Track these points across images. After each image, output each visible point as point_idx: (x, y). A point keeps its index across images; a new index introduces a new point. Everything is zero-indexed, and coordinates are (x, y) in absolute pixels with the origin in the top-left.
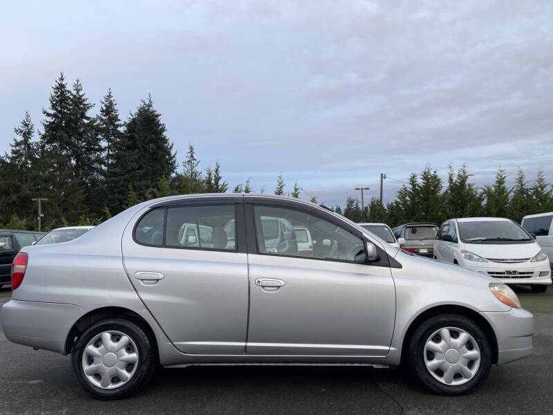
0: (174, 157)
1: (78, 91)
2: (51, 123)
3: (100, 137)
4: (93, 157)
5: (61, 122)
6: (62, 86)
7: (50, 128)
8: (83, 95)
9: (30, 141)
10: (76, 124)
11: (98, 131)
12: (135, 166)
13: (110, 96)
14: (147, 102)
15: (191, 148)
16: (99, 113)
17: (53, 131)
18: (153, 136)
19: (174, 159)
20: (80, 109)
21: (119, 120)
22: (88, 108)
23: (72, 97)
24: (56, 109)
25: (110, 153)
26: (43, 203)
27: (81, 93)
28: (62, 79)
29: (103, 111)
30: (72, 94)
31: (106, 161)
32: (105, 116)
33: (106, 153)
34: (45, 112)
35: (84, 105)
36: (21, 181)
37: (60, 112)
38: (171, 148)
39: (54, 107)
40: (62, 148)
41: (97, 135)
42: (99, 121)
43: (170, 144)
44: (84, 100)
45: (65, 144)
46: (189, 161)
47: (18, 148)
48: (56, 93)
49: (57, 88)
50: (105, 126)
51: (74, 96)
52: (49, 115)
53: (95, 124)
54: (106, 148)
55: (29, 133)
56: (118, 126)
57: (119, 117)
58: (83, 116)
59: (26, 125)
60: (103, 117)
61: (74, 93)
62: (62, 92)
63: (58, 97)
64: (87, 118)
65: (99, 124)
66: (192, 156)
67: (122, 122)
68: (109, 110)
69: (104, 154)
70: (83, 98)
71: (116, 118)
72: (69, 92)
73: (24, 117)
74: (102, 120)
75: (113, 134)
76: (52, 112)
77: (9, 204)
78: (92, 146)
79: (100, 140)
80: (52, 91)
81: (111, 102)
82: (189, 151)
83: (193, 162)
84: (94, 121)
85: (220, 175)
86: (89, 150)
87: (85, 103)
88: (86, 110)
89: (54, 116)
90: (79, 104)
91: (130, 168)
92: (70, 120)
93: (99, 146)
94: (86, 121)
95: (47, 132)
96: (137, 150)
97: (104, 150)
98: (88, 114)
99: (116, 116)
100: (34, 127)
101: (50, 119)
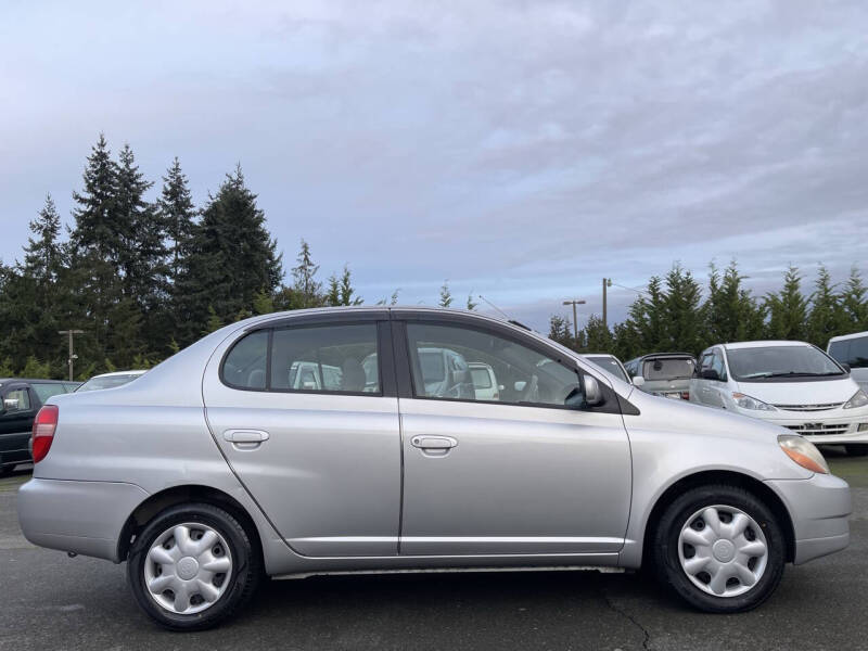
0: (278, 261)
1: (128, 162)
2: (87, 214)
3: (162, 232)
4: (152, 264)
5: (102, 211)
6: (102, 156)
7: (86, 221)
8: (135, 169)
9: (54, 242)
10: (126, 214)
11: (159, 224)
12: (218, 276)
13: (177, 169)
14: (235, 177)
15: (305, 247)
16: (161, 197)
17: (89, 226)
18: (245, 229)
19: (279, 264)
20: (131, 190)
21: (192, 206)
22: (144, 188)
23: (118, 172)
24: (95, 192)
25: (179, 257)
26: (75, 338)
27: (132, 166)
28: (102, 145)
29: (166, 193)
30: (118, 168)
31: (173, 270)
32: (170, 200)
33: (173, 257)
34: (77, 197)
35: (137, 184)
36: (42, 305)
37: (99, 196)
38: (274, 247)
39: (90, 188)
40: (105, 251)
41: (158, 230)
42: (160, 209)
43: (273, 241)
44: (137, 177)
45: (108, 244)
46: (302, 267)
47: (35, 253)
48: (93, 166)
49: (96, 159)
50: (170, 215)
51: (122, 171)
52: (83, 201)
53: (156, 213)
54: (172, 249)
55: (53, 229)
56: (190, 214)
57: (192, 202)
58: (136, 201)
59: (48, 217)
60: (167, 203)
61: (122, 165)
62: (103, 165)
63: (96, 172)
64: (143, 205)
65: (161, 213)
66: (306, 259)
67: (196, 210)
68: (176, 191)
69: (169, 260)
70: (136, 172)
71: (187, 203)
72: (114, 164)
74: (165, 206)
75: (183, 229)
76: (88, 196)
77: (23, 341)
78: (151, 249)
79: (162, 237)
80: (88, 163)
81: (179, 178)
82: (302, 251)
83: (308, 268)
84: (154, 209)
85: (350, 287)
86: (146, 253)
87: (138, 181)
88: (140, 192)
89: (92, 202)
90: (129, 183)
91: (211, 280)
92: (117, 208)
93: (162, 247)
94: (140, 209)
95: (80, 227)
96: (221, 252)
97: (170, 252)
98: (144, 198)
99: (188, 200)
100: (60, 220)
101: (85, 208)
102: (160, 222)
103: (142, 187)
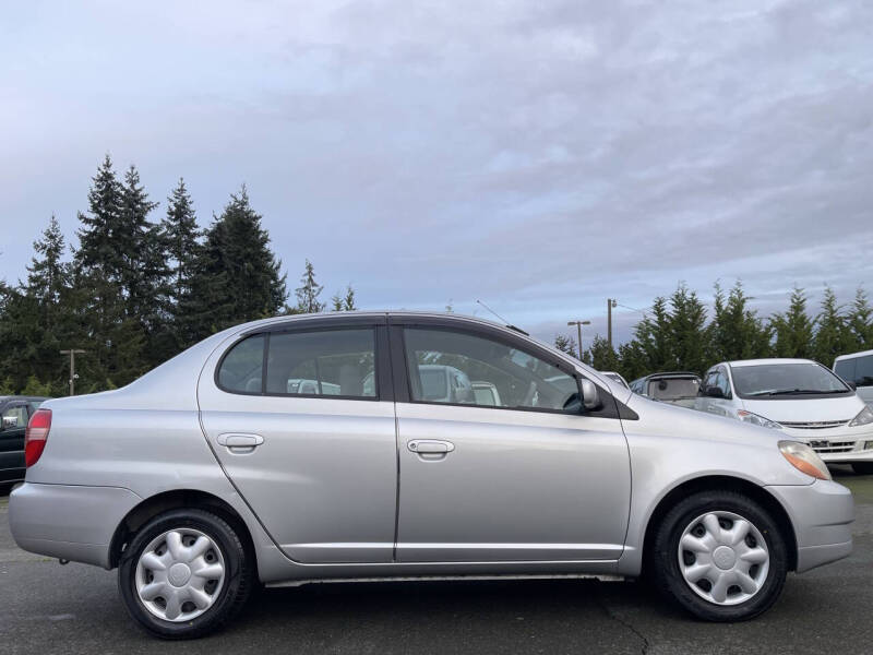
0: (282, 282)
1: (133, 183)
2: (91, 234)
3: (166, 253)
4: (155, 284)
5: (107, 232)
6: (108, 176)
7: (90, 241)
8: (140, 190)
9: (58, 262)
10: (130, 234)
11: (164, 244)
12: (222, 296)
13: (182, 190)
14: (240, 198)
15: (310, 268)
16: (166, 217)
17: (93, 247)
18: (249, 250)
19: (283, 285)
20: (136, 211)
21: (196, 227)
22: (149, 208)
23: (123, 193)
24: (99, 212)
25: (183, 277)
26: (77, 357)
27: (137, 187)
28: (108, 165)
29: (171, 213)
30: (123, 189)
31: (177, 290)
32: (174, 220)
33: (177, 277)
34: (81, 217)
35: (142, 204)
36: (44, 324)
37: (104, 216)
38: (278, 268)
39: (95, 208)
40: (108, 271)
41: (162, 250)
42: (165, 229)
43: (277, 262)
44: (142, 197)
45: (112, 265)
46: (306, 288)
47: (38, 273)
48: (98, 186)
49: (101, 180)
50: (174, 236)
51: (127, 191)
52: (87, 221)
53: (159, 234)
54: (176, 270)
55: (57, 249)
56: (195, 235)
57: (196, 222)
58: (141, 221)
59: (52, 237)
60: (172, 223)
61: (127, 186)
62: (109, 186)
63: (101, 193)
64: (148, 225)
65: (165, 234)
66: (310, 279)
67: (201, 230)
68: (181, 211)
69: (173, 280)
70: (141, 193)
71: (191, 224)
72: (120, 185)
73: (48, 226)
74: (169, 226)
75: (187, 249)
76: (93, 216)
77: (24, 361)
78: (155, 269)
79: (167, 257)
80: (93, 184)
81: (184, 198)
82: (306, 271)
83: (313, 288)
84: (158, 229)
85: (354, 306)
86: (150, 274)
87: (143, 201)
88: (145, 213)
89: (97, 222)
90: (134, 204)
91: (214, 301)
92: (121, 229)
93: (166, 267)
94: (145, 229)
95: (84, 248)
96: (225, 272)
97: (173, 273)
98: (149, 218)
99: (192, 220)
100: (64, 240)
101: (89, 228)
102: (164, 242)
103: (147, 208)
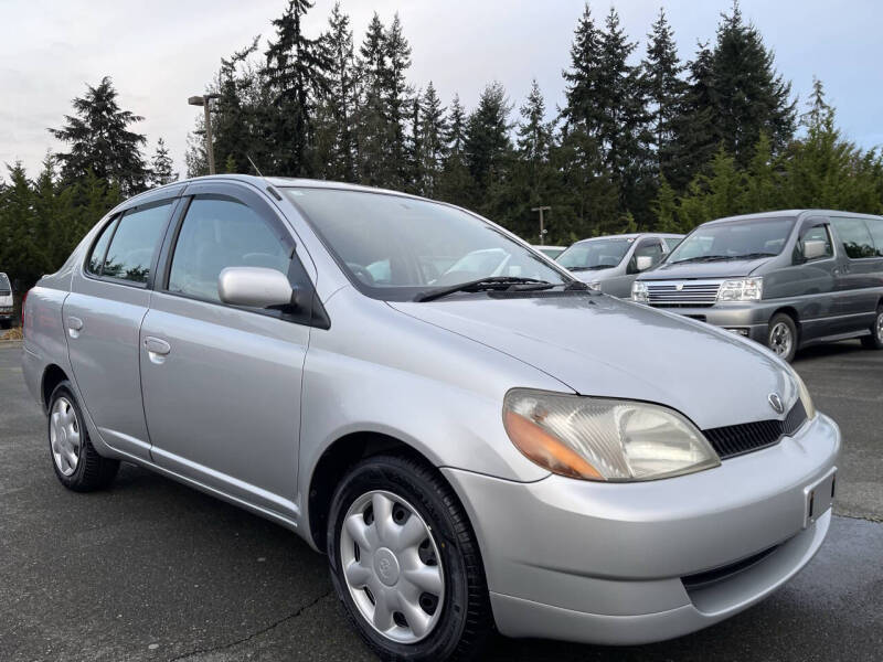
0: (792, 108)
1: (613, 26)
2: (576, 89)
3: (646, 97)
4: (635, 133)
5: (588, 85)
6: (587, 25)
7: (576, 97)
8: (620, 32)
9: (540, 123)
10: (611, 83)
11: (644, 87)
12: (704, 136)
13: (662, 22)
14: (731, 15)
15: (818, 86)
16: (645, 56)
17: (580, 103)
19: (793, 112)
20: (616, 56)
21: (678, 61)
22: (629, 51)
23: (603, 40)
24: (581, 66)
25: (664, 120)
27: (617, 31)
28: (587, 14)
29: (651, 51)
30: (604, 36)
31: (657, 136)
32: (654, 59)
33: (657, 122)
34: (565, 75)
35: (622, 48)
36: (531, 184)
37: (585, 69)
38: (787, 91)
39: (577, 62)
40: (591, 126)
41: (642, 95)
42: (644, 71)
43: (786, 85)
44: (622, 40)
45: (597, 118)
46: (814, 111)
47: (525, 137)
48: (580, 39)
49: (582, 32)
50: (655, 76)
51: (608, 37)
52: (570, 77)
53: (639, 76)
54: (655, 113)
55: (538, 111)
56: (675, 70)
57: (677, 56)
58: (622, 67)
59: (534, 100)
60: (652, 62)
61: (607, 31)
62: (588, 37)
63: (582, 45)
64: (627, 69)
65: (645, 76)
66: (819, 101)
67: (682, 63)
68: (661, 49)
69: (653, 125)
70: (621, 36)
71: (672, 59)
72: (599, 32)
73: (529, 91)
74: (649, 66)
75: (669, 88)
76: (573, 72)
78: (635, 117)
79: (646, 101)
80: (575, 35)
81: (664, 30)
82: (815, 90)
83: (821, 111)
84: (637, 72)
85: (834, 130)
86: (631, 123)
87: (623, 45)
88: (624, 56)
89: (579, 77)
90: (615, 46)
91: (695, 142)
92: (601, 79)
93: (644, 112)
94: (625, 75)
95: (570, 105)
96: (710, 108)
97: (653, 118)
98: (628, 62)
99: (673, 54)
100: (544, 102)
101: (573, 84)
102: (644, 85)
103: (627, 50)
